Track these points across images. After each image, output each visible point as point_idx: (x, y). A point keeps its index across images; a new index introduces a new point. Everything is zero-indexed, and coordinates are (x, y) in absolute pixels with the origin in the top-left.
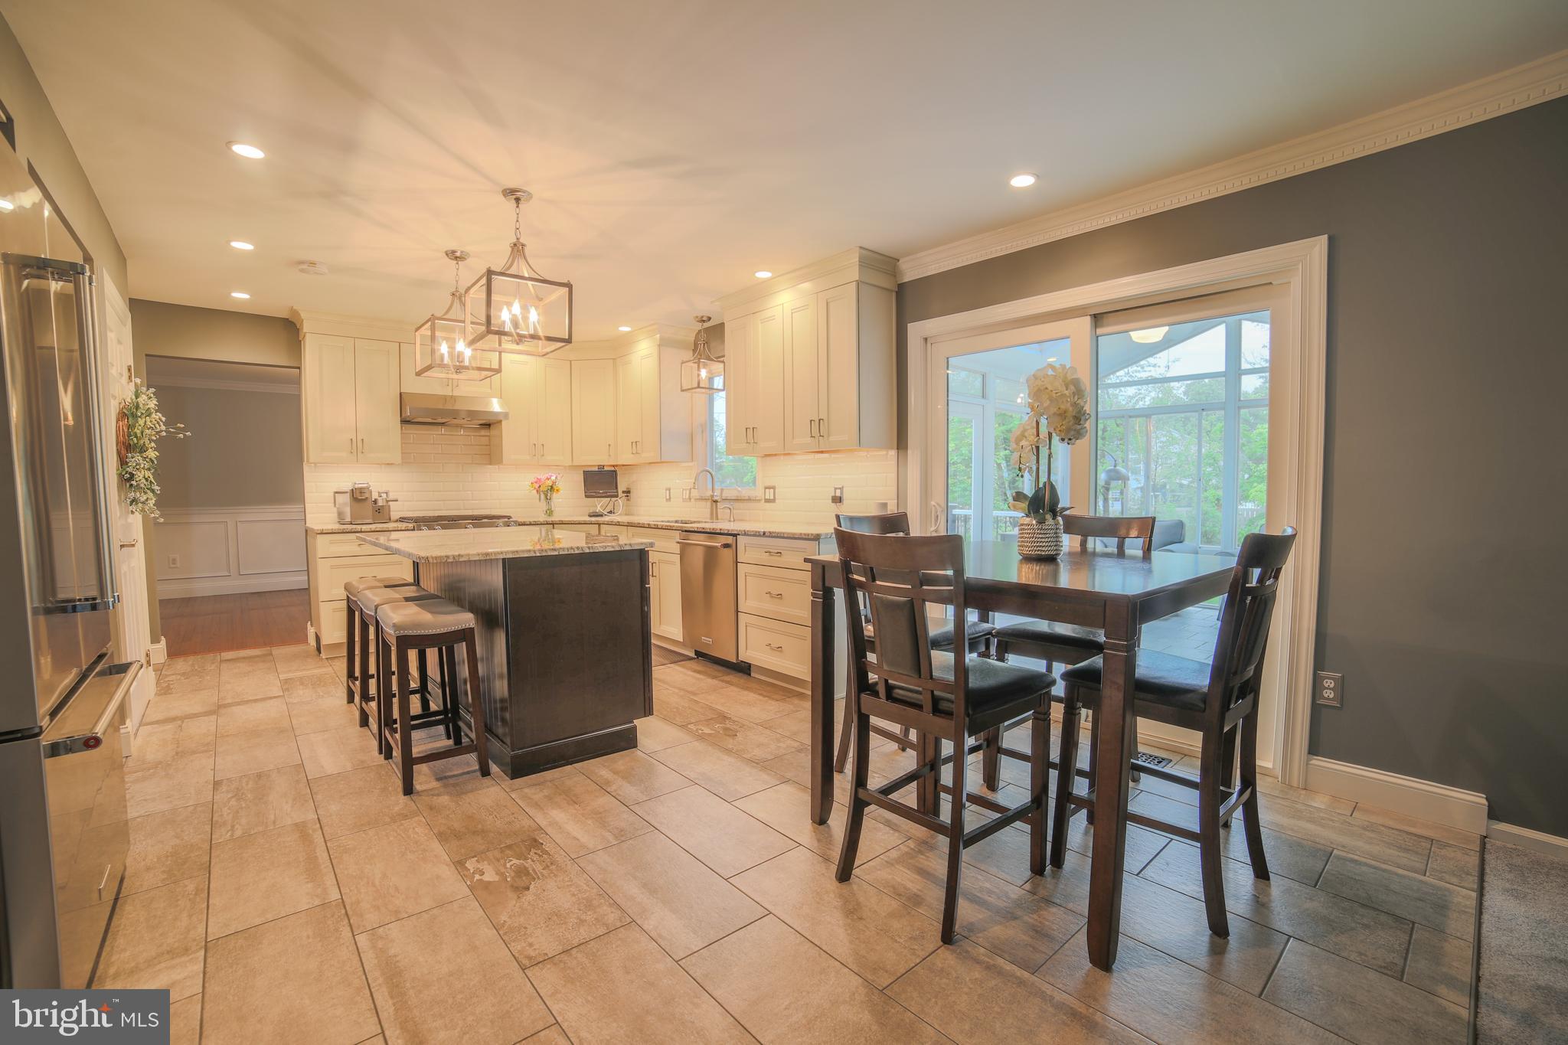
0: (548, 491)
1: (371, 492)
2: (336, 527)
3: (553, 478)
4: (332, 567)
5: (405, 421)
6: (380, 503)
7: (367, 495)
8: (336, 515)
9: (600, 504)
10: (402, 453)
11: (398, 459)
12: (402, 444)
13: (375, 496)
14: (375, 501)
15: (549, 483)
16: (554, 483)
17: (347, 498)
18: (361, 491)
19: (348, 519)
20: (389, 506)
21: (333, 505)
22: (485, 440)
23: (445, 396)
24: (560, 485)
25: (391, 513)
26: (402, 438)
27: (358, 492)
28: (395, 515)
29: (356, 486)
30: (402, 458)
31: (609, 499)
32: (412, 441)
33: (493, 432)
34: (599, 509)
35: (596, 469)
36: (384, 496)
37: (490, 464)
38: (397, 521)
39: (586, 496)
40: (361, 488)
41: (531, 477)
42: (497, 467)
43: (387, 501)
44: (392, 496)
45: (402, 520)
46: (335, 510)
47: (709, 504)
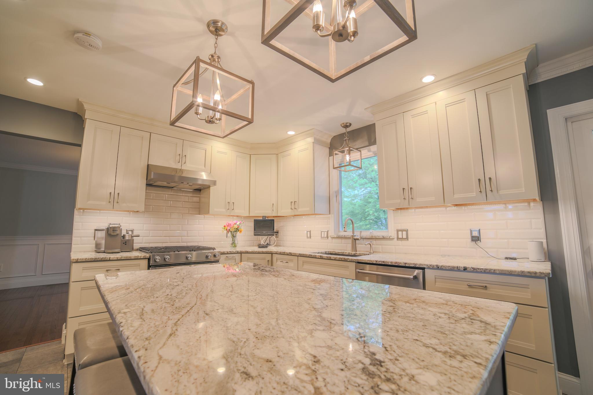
0: (233, 232)
1: (121, 230)
2: (93, 255)
3: (238, 223)
4: (83, 289)
5: (149, 185)
6: (127, 238)
7: (118, 232)
8: (94, 245)
9: (263, 240)
10: (145, 205)
11: (142, 208)
12: (145, 199)
13: (124, 232)
14: (124, 237)
15: (236, 226)
16: (238, 226)
17: (102, 234)
18: (114, 229)
19: (103, 249)
20: (133, 240)
21: (93, 238)
22: (196, 199)
23: (177, 169)
24: (242, 228)
25: (134, 244)
26: (146, 195)
27: (111, 230)
28: (136, 246)
29: (111, 226)
30: (145, 209)
31: (267, 237)
32: (152, 198)
33: (203, 194)
34: (262, 242)
35: (261, 218)
36: (130, 233)
37: (199, 214)
38: (137, 250)
39: (255, 235)
40: (114, 228)
41: (224, 222)
42: (203, 216)
43: (132, 237)
44: (135, 233)
45: (141, 249)
46: (94, 242)
47: (350, 241)
